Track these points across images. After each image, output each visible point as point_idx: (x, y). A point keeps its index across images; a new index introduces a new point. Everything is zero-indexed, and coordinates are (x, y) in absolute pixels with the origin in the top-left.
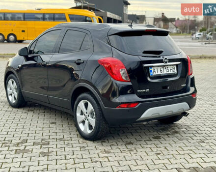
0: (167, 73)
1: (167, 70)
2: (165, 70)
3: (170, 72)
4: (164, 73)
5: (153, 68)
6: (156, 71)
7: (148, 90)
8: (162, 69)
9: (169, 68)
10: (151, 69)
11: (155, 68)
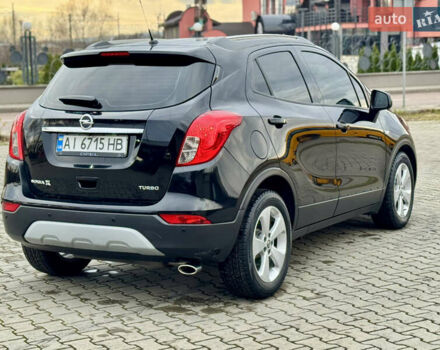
0: (99, 151)
1: (101, 146)
2: (93, 144)
3: (105, 150)
4: (90, 150)
5: (65, 137)
6: (71, 145)
7: (48, 183)
8: (87, 142)
9: (105, 142)
10: (60, 139)
11: (71, 138)
